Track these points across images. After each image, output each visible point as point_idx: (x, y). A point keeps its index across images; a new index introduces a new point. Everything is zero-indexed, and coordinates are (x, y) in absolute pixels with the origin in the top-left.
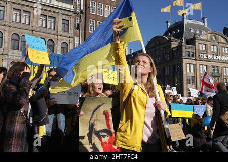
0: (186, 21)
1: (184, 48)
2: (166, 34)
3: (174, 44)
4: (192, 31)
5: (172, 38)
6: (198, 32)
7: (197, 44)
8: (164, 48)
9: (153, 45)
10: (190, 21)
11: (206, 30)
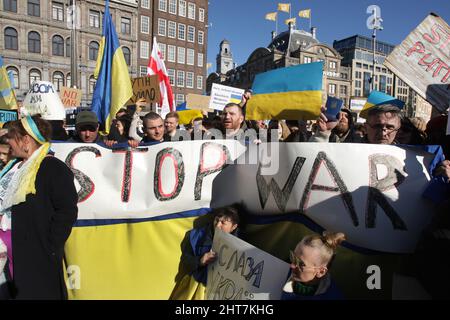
0: (292, 31)
1: (287, 61)
2: (270, 46)
3: (277, 57)
4: (298, 43)
5: (275, 50)
6: (304, 44)
7: (301, 57)
8: (266, 61)
9: (255, 58)
10: (297, 32)
11: (314, 41)
